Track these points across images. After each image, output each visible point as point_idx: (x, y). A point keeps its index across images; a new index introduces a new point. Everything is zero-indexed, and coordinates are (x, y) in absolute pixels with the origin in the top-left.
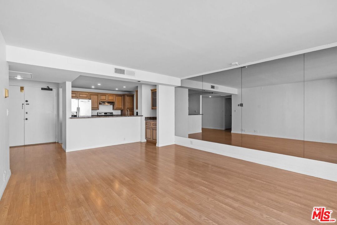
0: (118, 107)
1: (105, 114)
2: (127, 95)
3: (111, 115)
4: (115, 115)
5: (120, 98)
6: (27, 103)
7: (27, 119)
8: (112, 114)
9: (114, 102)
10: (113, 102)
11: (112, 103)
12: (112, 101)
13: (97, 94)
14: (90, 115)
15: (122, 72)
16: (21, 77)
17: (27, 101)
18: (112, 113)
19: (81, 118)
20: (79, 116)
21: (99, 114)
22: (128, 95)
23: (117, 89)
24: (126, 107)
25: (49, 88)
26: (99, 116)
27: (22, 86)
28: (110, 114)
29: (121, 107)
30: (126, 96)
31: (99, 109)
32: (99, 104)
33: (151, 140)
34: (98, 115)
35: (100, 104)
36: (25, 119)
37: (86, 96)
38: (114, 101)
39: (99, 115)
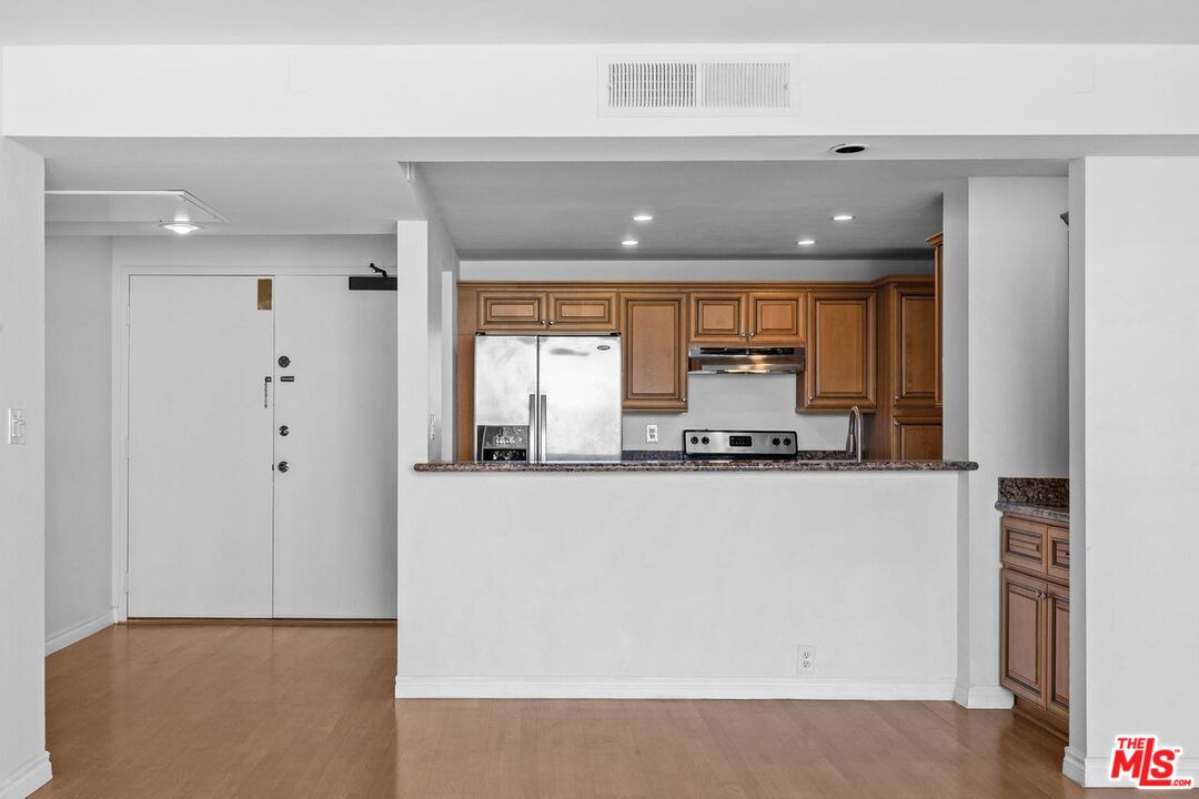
0: (830, 389)
1: (735, 441)
2: (900, 285)
3: (785, 454)
4: (812, 455)
5: (853, 310)
6: (286, 372)
7: (283, 467)
8: (787, 442)
9: (802, 351)
10: (790, 351)
11: (786, 357)
12: (786, 340)
13: (674, 295)
14: (613, 450)
15: (671, 85)
16: (193, 223)
17: (284, 362)
18: (790, 438)
19: (552, 469)
20: (538, 457)
21: (695, 440)
22: (912, 285)
23: (806, 243)
24: (894, 386)
25: (384, 273)
26: (695, 457)
27: (264, 272)
28: (776, 442)
29: (855, 387)
30: (894, 293)
31: (685, 409)
32: (684, 365)
33: (1041, 701)
34: (685, 452)
35: (693, 364)
36: (276, 468)
37: (598, 311)
38: (801, 338)
39: (691, 449)
